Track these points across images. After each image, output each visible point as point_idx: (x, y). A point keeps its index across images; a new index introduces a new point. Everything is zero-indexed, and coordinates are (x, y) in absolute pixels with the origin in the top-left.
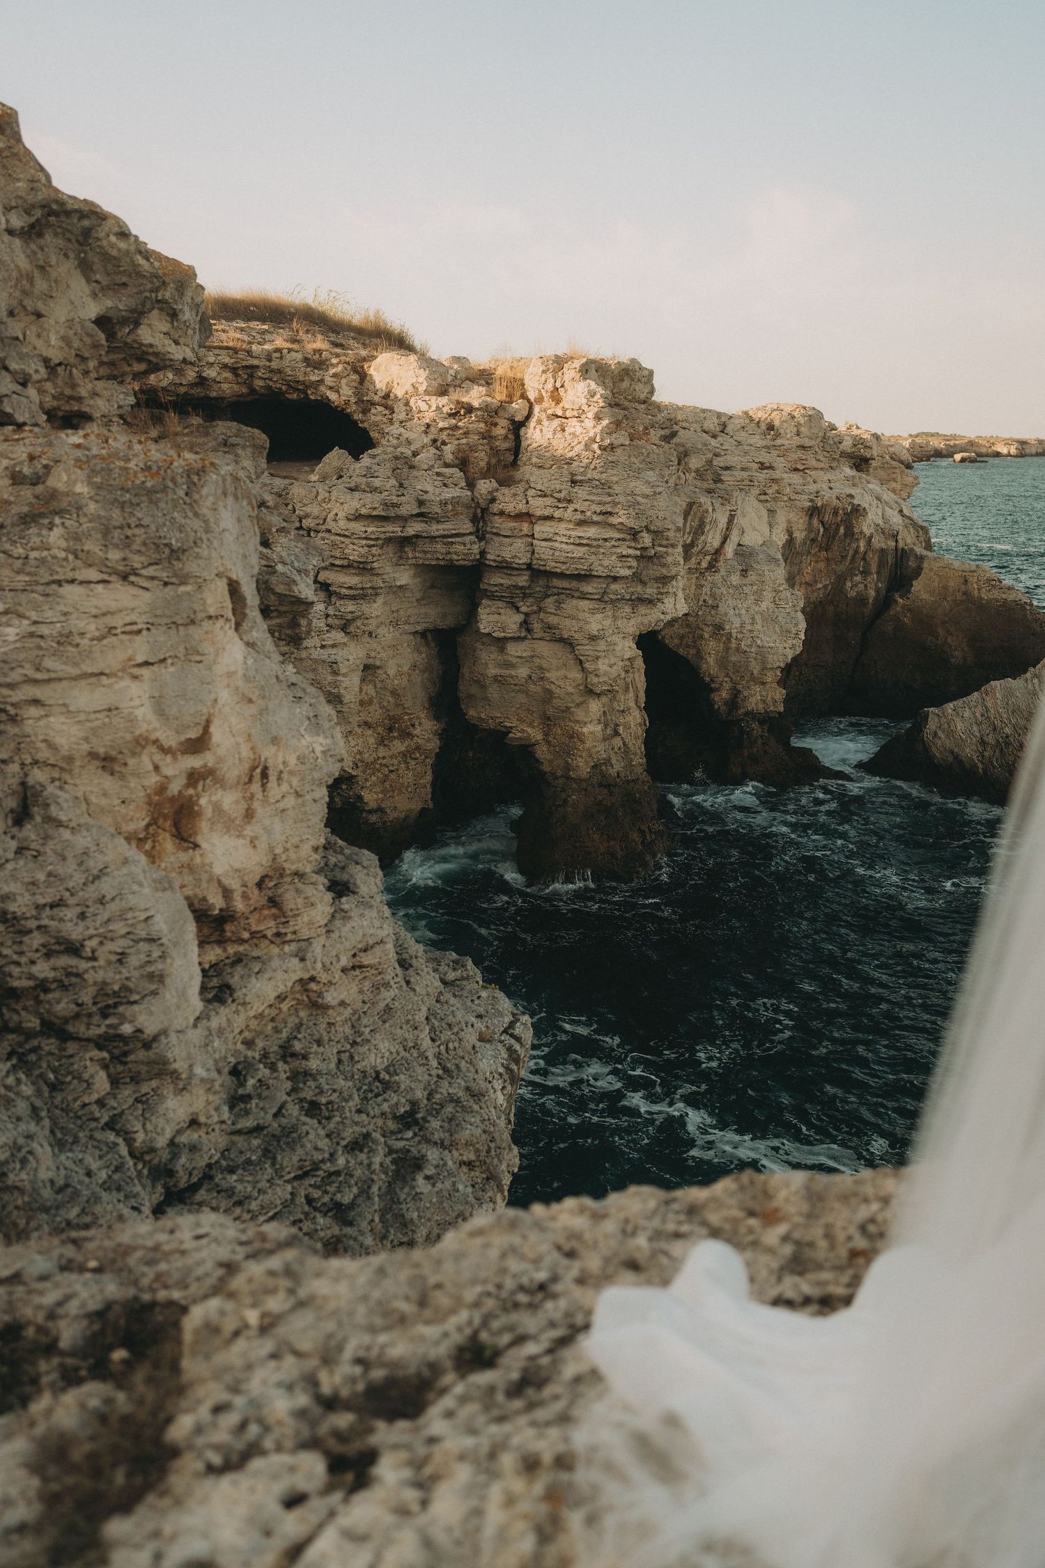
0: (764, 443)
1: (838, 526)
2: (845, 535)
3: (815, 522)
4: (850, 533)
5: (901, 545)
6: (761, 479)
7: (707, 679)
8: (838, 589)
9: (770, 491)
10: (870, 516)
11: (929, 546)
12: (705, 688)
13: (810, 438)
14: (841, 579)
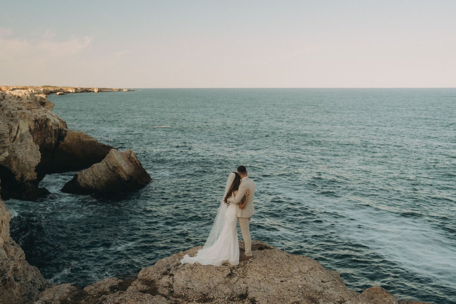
0: (18, 102)
1: (43, 124)
2: (45, 126)
3: (37, 124)
4: (46, 126)
5: (60, 127)
6: (19, 113)
7: (14, 172)
8: (44, 141)
9: (23, 116)
10: (51, 120)
11: (67, 128)
12: (14, 175)
13: (31, 100)
14: (45, 139)
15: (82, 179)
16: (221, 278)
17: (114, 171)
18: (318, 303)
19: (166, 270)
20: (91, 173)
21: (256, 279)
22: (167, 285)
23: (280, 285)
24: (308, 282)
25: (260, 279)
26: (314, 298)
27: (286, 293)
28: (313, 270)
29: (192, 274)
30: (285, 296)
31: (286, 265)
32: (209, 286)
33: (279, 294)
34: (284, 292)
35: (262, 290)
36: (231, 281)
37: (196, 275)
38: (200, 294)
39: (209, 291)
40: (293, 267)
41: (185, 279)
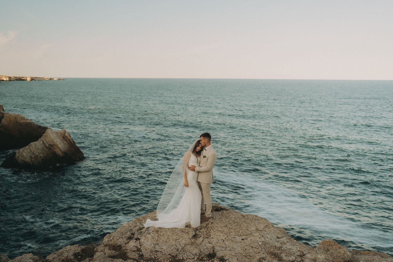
11: (4, 110)
15: (20, 157)
16: (187, 240)
17: (50, 149)
18: (281, 257)
20: (29, 151)
21: (220, 238)
22: (136, 249)
23: (242, 243)
24: (266, 239)
25: (223, 238)
26: (276, 254)
27: (251, 251)
28: (267, 227)
29: (158, 237)
30: (250, 253)
31: (244, 224)
32: (177, 248)
33: (244, 251)
34: (249, 250)
35: (228, 249)
36: (197, 242)
37: (162, 238)
38: (169, 256)
39: (178, 252)
40: (250, 226)
41: (153, 242)
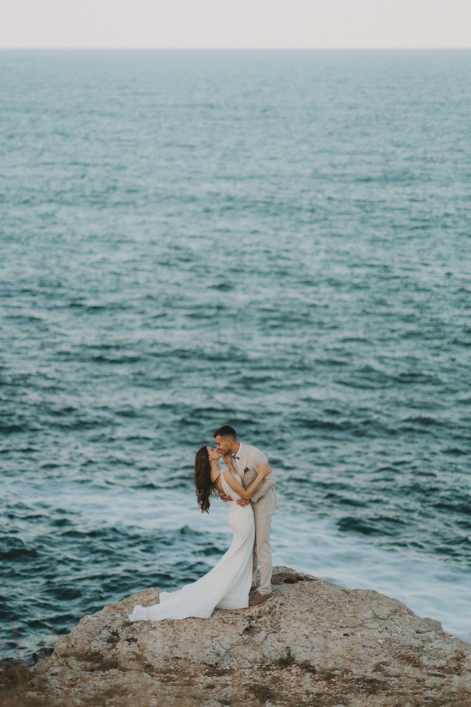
16: (234, 636)
18: (419, 662)
19: (110, 634)
21: (299, 633)
22: (134, 657)
23: (344, 640)
24: (393, 634)
25: (306, 632)
26: (410, 657)
27: (362, 651)
28: (396, 613)
30: (360, 656)
31: (348, 606)
32: (215, 651)
33: (349, 653)
34: (358, 650)
35: (316, 649)
36: (255, 640)
37: (183, 634)
38: (204, 666)
39: (219, 659)
40: (361, 609)
41: (166, 643)
